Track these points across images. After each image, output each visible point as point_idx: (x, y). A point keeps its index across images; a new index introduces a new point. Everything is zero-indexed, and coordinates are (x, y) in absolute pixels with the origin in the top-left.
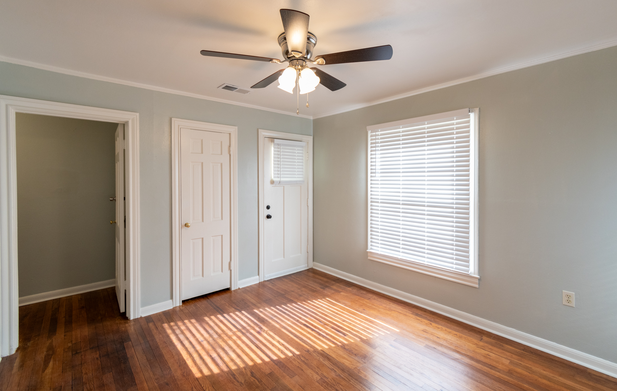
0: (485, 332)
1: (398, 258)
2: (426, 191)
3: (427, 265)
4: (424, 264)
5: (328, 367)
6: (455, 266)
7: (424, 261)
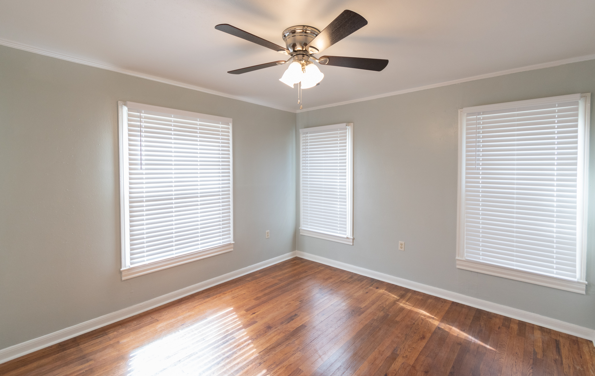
0: (240, 278)
1: (173, 257)
2: (199, 183)
3: (202, 250)
4: (200, 251)
5: (284, 348)
6: (221, 241)
7: (198, 248)
